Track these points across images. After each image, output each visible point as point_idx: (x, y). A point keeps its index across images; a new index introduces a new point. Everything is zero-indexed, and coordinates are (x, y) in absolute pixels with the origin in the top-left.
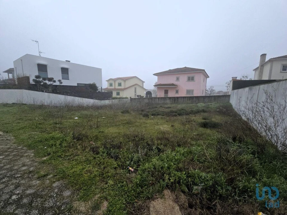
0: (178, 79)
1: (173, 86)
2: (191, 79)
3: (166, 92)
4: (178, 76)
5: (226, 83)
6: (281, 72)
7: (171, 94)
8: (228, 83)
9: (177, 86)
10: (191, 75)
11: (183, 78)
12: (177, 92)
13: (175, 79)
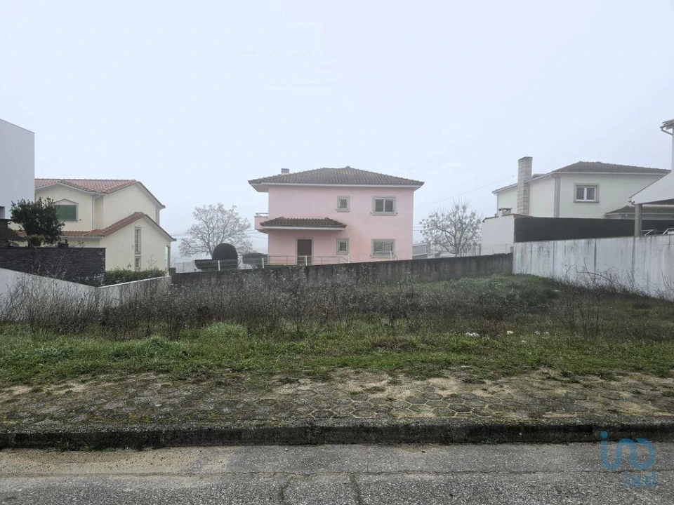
0: (343, 204)
1: (331, 228)
2: (384, 207)
3: (304, 247)
4: (343, 194)
5: (421, 223)
6: (575, 202)
7: (323, 254)
8: (425, 222)
9: (344, 226)
10: (384, 196)
11: (361, 203)
12: (343, 247)
13: (334, 204)
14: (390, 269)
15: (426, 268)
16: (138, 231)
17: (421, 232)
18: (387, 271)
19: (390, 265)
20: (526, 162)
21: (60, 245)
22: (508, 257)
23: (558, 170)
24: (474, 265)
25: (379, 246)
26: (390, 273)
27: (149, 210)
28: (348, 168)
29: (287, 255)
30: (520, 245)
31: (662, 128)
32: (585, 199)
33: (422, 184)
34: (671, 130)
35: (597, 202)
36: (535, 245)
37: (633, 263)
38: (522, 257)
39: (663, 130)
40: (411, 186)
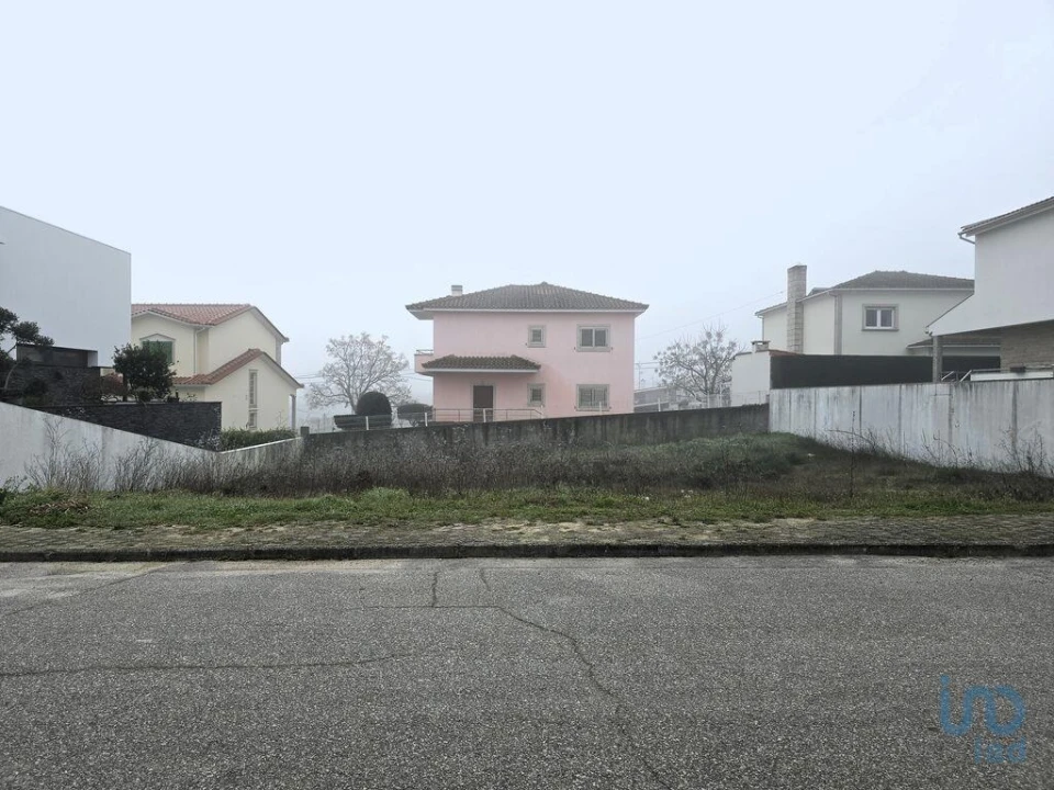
0: (537, 336)
1: (519, 369)
2: (594, 340)
3: (483, 397)
4: (536, 323)
6: (864, 330)
7: (510, 406)
8: (659, 357)
9: (538, 367)
10: (594, 324)
11: (561, 336)
12: (537, 395)
13: (524, 336)
14: (599, 426)
15: (648, 425)
16: (253, 375)
17: (656, 371)
18: (595, 429)
19: (599, 422)
20: (798, 272)
21: (170, 399)
22: (764, 409)
23: (838, 286)
24: (715, 420)
25: (588, 395)
26: (599, 432)
27: (266, 345)
28: (544, 285)
29: (460, 408)
30: (777, 392)
31: (960, 234)
32: (879, 326)
33: (646, 307)
34: (973, 238)
35: (896, 330)
36: (795, 393)
37: (900, 418)
38: (780, 409)
39: (961, 238)
40: (632, 309)
